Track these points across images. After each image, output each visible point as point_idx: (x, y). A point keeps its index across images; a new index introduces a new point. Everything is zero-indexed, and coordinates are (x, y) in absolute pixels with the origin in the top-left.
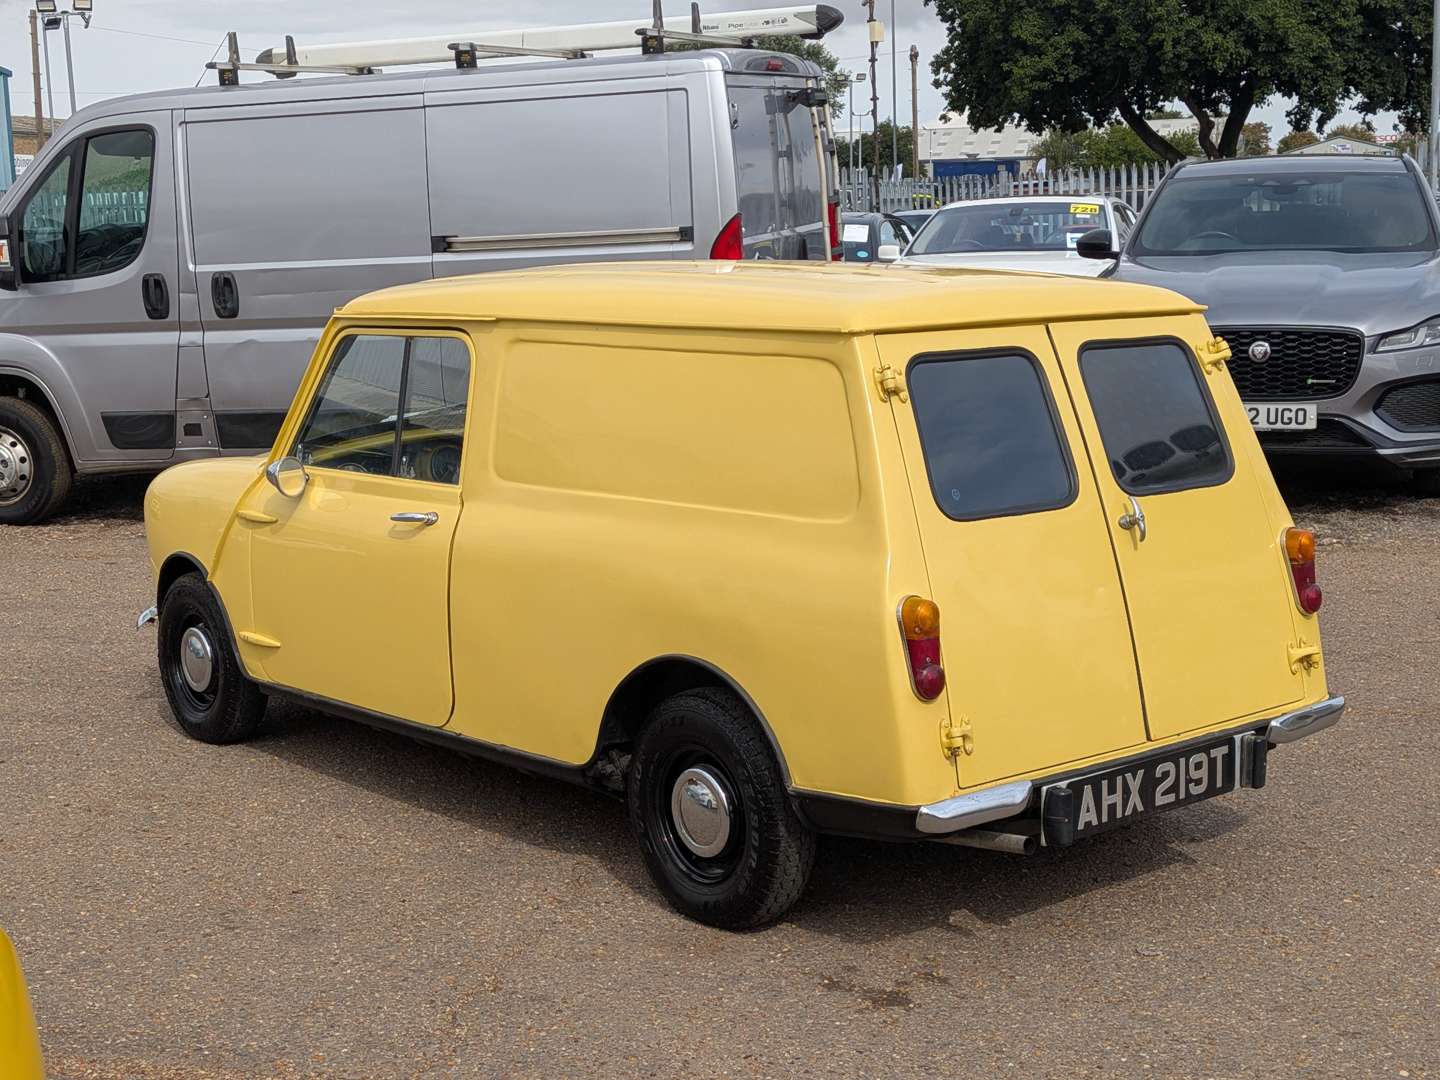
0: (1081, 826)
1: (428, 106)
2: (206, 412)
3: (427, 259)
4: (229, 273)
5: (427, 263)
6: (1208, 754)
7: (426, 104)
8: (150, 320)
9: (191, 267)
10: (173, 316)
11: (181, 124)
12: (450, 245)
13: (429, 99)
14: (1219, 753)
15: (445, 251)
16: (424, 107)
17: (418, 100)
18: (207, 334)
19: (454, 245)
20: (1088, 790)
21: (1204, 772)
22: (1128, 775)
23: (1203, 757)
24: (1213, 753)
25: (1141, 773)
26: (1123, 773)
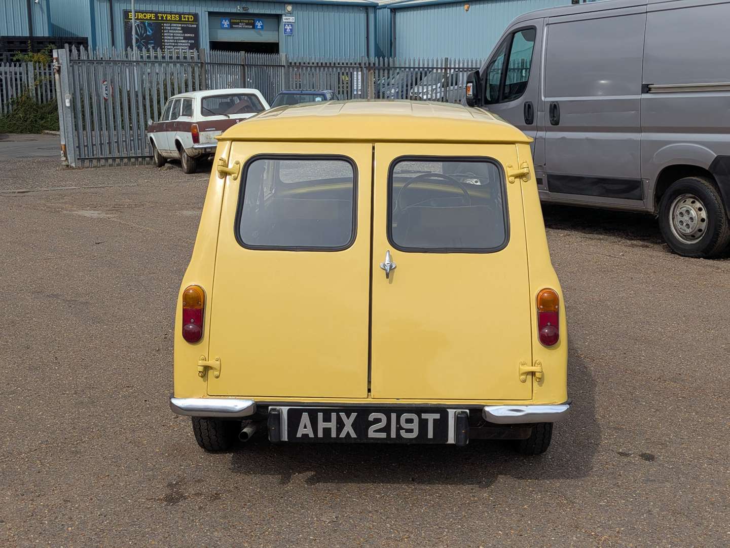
0: (299, 435)
1: (649, 12)
2: (544, 173)
3: (638, 97)
4: (557, 102)
5: (638, 99)
6: (420, 417)
7: (647, 11)
8: (526, 125)
9: (543, 98)
10: (534, 124)
11: (547, 24)
12: (650, 89)
13: (649, 8)
14: (431, 417)
15: (647, 92)
16: (647, 12)
17: (643, 9)
18: (538, 132)
19: (652, 89)
20: (305, 416)
21: (415, 426)
22: (342, 415)
23: (414, 416)
24: (424, 416)
25: (354, 415)
26: (338, 412)
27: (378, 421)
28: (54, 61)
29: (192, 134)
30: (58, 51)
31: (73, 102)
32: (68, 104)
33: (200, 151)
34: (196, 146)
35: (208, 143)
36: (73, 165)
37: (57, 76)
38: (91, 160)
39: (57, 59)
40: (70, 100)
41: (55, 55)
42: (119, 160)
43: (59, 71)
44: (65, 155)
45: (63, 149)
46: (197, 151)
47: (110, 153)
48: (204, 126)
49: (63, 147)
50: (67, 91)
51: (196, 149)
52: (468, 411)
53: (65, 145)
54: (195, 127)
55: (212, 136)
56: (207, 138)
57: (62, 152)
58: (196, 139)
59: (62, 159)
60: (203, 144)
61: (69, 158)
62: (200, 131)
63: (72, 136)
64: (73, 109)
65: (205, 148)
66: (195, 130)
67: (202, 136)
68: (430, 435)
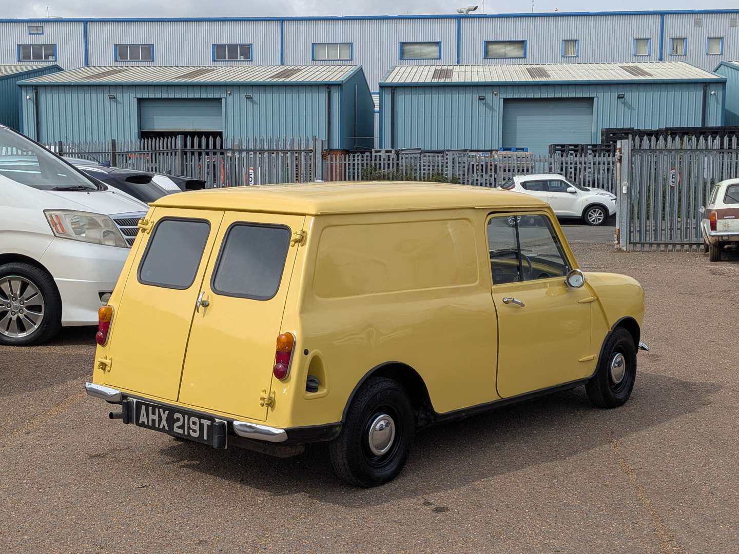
0: (140, 421)
6: (200, 420)
14: (205, 423)
20: (143, 407)
21: (197, 428)
22: (161, 410)
23: (197, 420)
24: (203, 421)
25: (167, 412)
26: (159, 408)
27: (178, 419)
28: (617, 151)
29: (711, 221)
30: (621, 142)
31: (630, 189)
32: (625, 191)
33: (717, 238)
34: (713, 233)
35: (726, 231)
36: (624, 248)
37: (618, 164)
38: (643, 244)
39: (620, 150)
40: (628, 187)
41: (619, 146)
42: (696, 246)
43: (620, 160)
44: (618, 239)
45: (617, 233)
46: (714, 239)
47: (671, 239)
48: (723, 214)
49: (617, 231)
50: (626, 179)
51: (713, 236)
52: (226, 422)
53: (619, 230)
54: (714, 215)
55: (730, 224)
56: (725, 226)
57: (616, 236)
58: (713, 227)
59: (615, 242)
60: (720, 231)
61: (621, 242)
62: (718, 219)
63: (626, 221)
64: (629, 196)
65: (722, 236)
66: (714, 217)
67: (720, 224)
68: (205, 438)
